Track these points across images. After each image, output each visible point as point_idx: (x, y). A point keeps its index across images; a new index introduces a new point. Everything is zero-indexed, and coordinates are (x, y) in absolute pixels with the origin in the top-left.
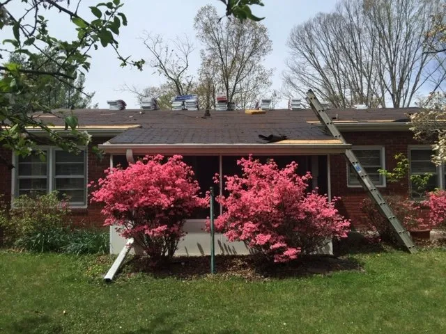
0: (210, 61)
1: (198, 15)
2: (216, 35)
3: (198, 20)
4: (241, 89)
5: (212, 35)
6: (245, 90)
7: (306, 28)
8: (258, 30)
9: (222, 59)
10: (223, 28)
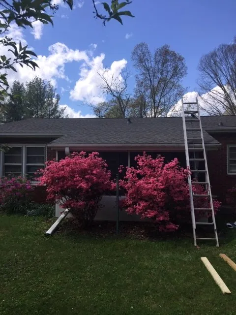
0: (142, 83)
1: (135, 50)
2: (147, 64)
3: (134, 54)
4: (165, 102)
5: (144, 64)
6: (167, 103)
7: (212, 56)
8: (177, 59)
9: (151, 81)
10: (152, 59)
